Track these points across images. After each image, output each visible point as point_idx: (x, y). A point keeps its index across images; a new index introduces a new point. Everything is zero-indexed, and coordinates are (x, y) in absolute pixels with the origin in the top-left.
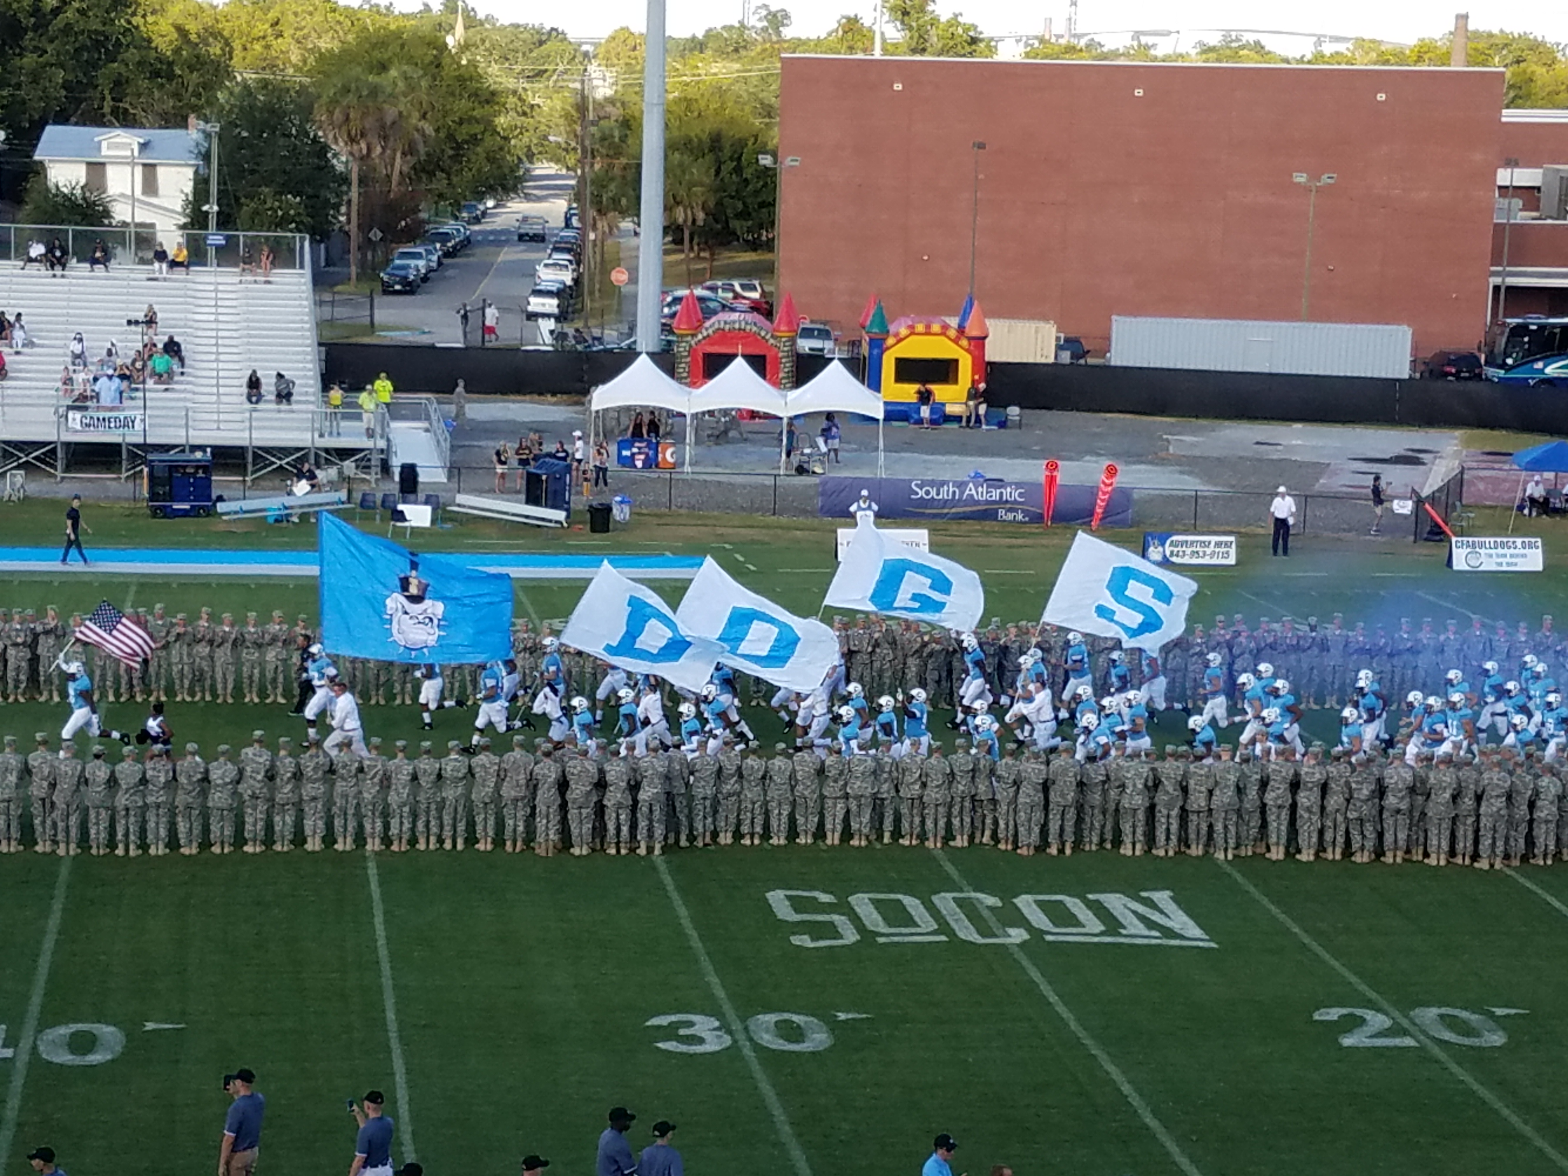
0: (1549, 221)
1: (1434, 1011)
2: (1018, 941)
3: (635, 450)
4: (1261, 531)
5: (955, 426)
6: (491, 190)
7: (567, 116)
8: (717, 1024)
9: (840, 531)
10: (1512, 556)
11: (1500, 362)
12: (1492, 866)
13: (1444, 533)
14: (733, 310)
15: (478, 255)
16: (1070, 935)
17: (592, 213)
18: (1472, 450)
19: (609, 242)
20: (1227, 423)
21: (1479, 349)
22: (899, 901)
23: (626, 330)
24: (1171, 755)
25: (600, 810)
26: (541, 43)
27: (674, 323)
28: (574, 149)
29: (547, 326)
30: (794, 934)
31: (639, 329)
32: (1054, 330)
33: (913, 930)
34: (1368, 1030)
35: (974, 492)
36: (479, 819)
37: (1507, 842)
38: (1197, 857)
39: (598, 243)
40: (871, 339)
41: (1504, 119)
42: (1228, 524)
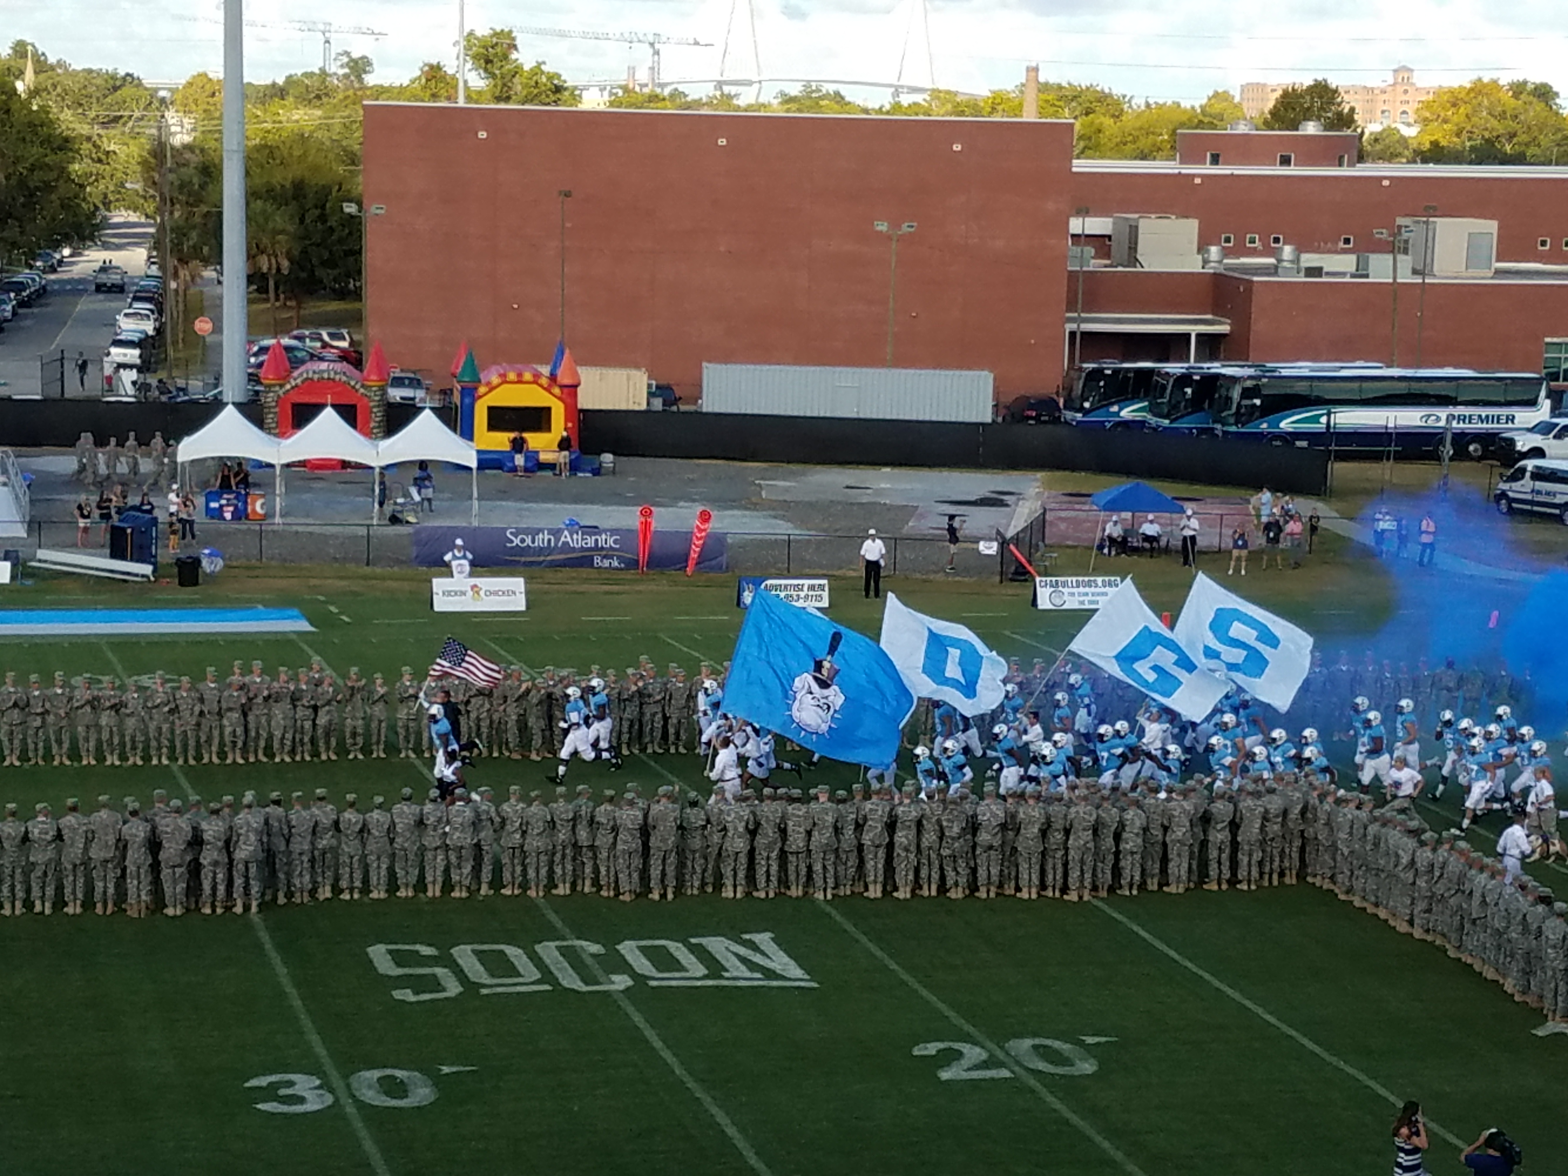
0: (1120, 269)
1: (1028, 1043)
2: (622, 987)
3: (224, 502)
4: (852, 574)
5: (550, 473)
6: (67, 239)
7: (144, 163)
8: (318, 1082)
9: (435, 581)
10: (1093, 595)
11: (1078, 406)
12: (1081, 897)
13: (1029, 572)
14: (322, 359)
15: (54, 306)
16: (673, 980)
17: (172, 262)
18: (1053, 492)
19: (192, 290)
20: (819, 468)
21: (1057, 393)
22: (502, 952)
23: (212, 381)
24: (769, 798)
25: (195, 869)
26: (116, 89)
27: (262, 373)
28: (153, 197)
29: (129, 377)
30: (396, 988)
31: (226, 379)
32: (645, 378)
33: (516, 980)
34: (965, 1063)
35: (569, 539)
36: (68, 882)
37: (1094, 875)
38: (797, 898)
39: (181, 292)
40: (462, 388)
41: (1074, 170)
42: (821, 567)
